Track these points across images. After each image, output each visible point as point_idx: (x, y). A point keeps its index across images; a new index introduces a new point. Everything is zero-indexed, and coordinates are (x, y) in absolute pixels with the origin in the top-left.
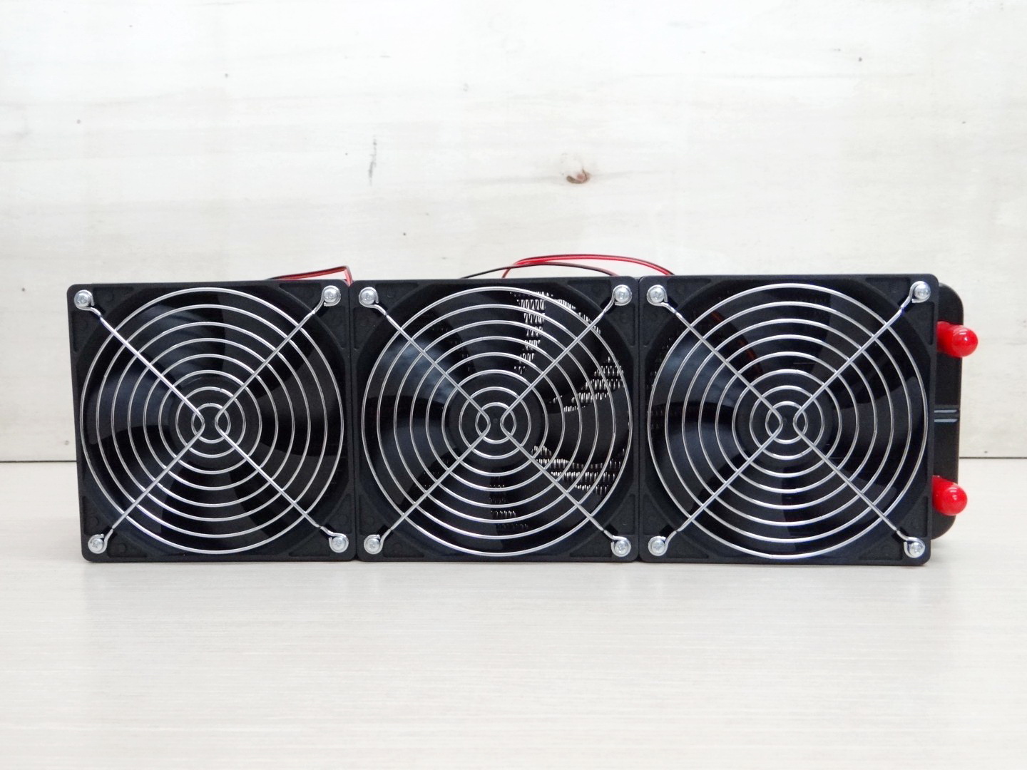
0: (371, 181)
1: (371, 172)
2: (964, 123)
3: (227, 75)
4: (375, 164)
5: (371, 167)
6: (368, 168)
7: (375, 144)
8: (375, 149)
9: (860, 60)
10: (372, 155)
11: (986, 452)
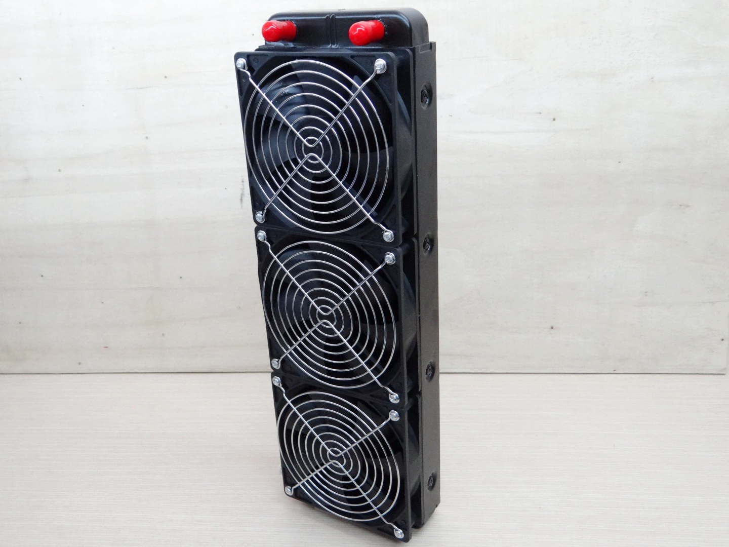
0: (242, 206)
1: (241, 200)
2: (620, 162)
3: (147, 138)
4: (244, 194)
5: (242, 197)
6: (240, 198)
7: (243, 182)
8: (243, 185)
9: (554, 120)
10: (242, 189)
11: (615, 370)
